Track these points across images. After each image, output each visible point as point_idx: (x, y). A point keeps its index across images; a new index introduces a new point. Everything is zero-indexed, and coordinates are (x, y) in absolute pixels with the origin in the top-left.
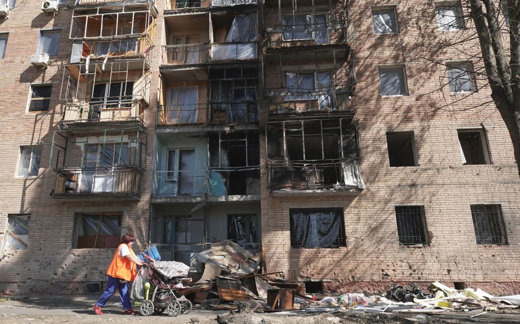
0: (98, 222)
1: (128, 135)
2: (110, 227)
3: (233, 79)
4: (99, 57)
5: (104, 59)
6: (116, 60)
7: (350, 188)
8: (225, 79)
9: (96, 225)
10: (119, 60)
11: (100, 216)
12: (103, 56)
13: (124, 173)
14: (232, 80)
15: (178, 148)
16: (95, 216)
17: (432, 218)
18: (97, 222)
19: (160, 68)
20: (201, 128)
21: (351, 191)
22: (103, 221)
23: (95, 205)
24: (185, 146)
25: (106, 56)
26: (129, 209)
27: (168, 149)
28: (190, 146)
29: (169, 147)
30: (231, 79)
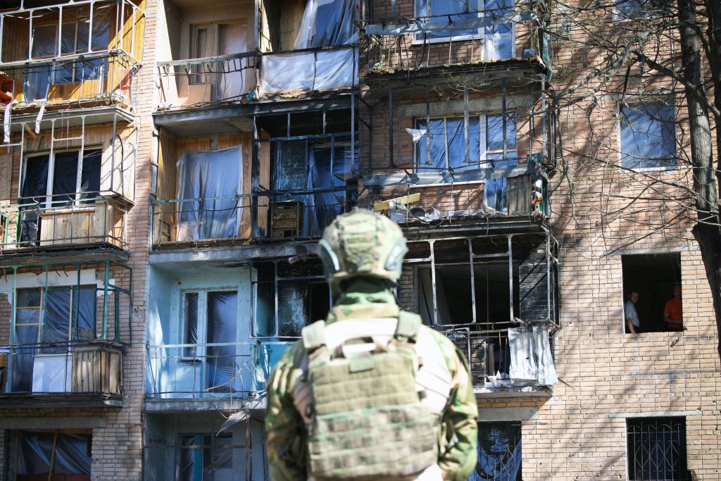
0: (52, 447)
1: (94, 270)
2: (72, 457)
3: (306, 137)
4: (29, 105)
5: (38, 109)
6: (62, 111)
7: (522, 384)
8: (289, 139)
9: (48, 453)
10: (67, 111)
11: (53, 434)
12: (36, 102)
13: (86, 355)
14: (304, 140)
15: (204, 289)
16: (44, 436)
17: (699, 442)
18: (47, 447)
19: (154, 117)
20: (239, 251)
21: (525, 390)
22: (60, 445)
23: (40, 416)
24: (217, 286)
25: (42, 103)
26: (102, 423)
27: (182, 291)
28: (225, 285)
29: (185, 286)
30: (301, 138)
